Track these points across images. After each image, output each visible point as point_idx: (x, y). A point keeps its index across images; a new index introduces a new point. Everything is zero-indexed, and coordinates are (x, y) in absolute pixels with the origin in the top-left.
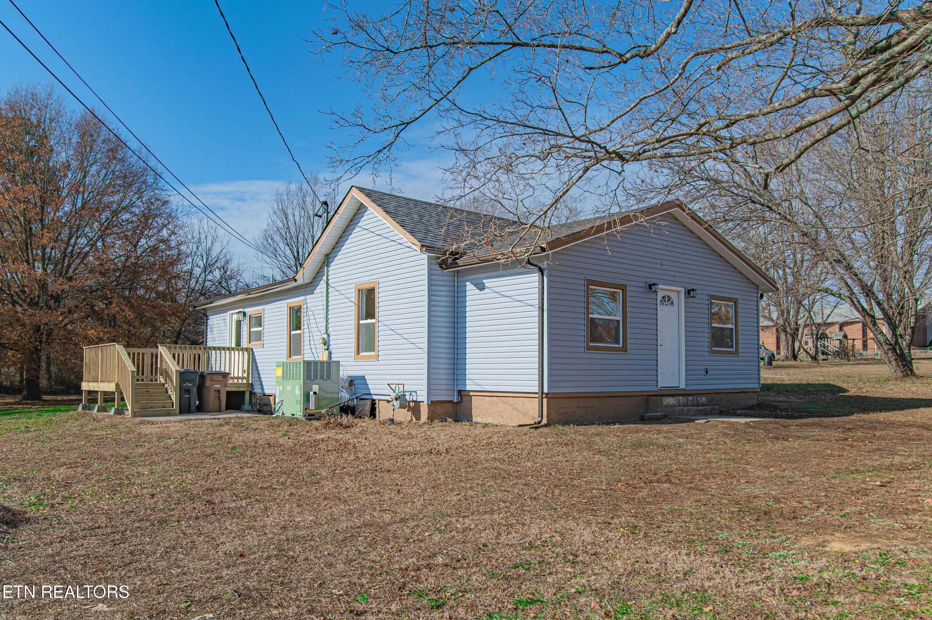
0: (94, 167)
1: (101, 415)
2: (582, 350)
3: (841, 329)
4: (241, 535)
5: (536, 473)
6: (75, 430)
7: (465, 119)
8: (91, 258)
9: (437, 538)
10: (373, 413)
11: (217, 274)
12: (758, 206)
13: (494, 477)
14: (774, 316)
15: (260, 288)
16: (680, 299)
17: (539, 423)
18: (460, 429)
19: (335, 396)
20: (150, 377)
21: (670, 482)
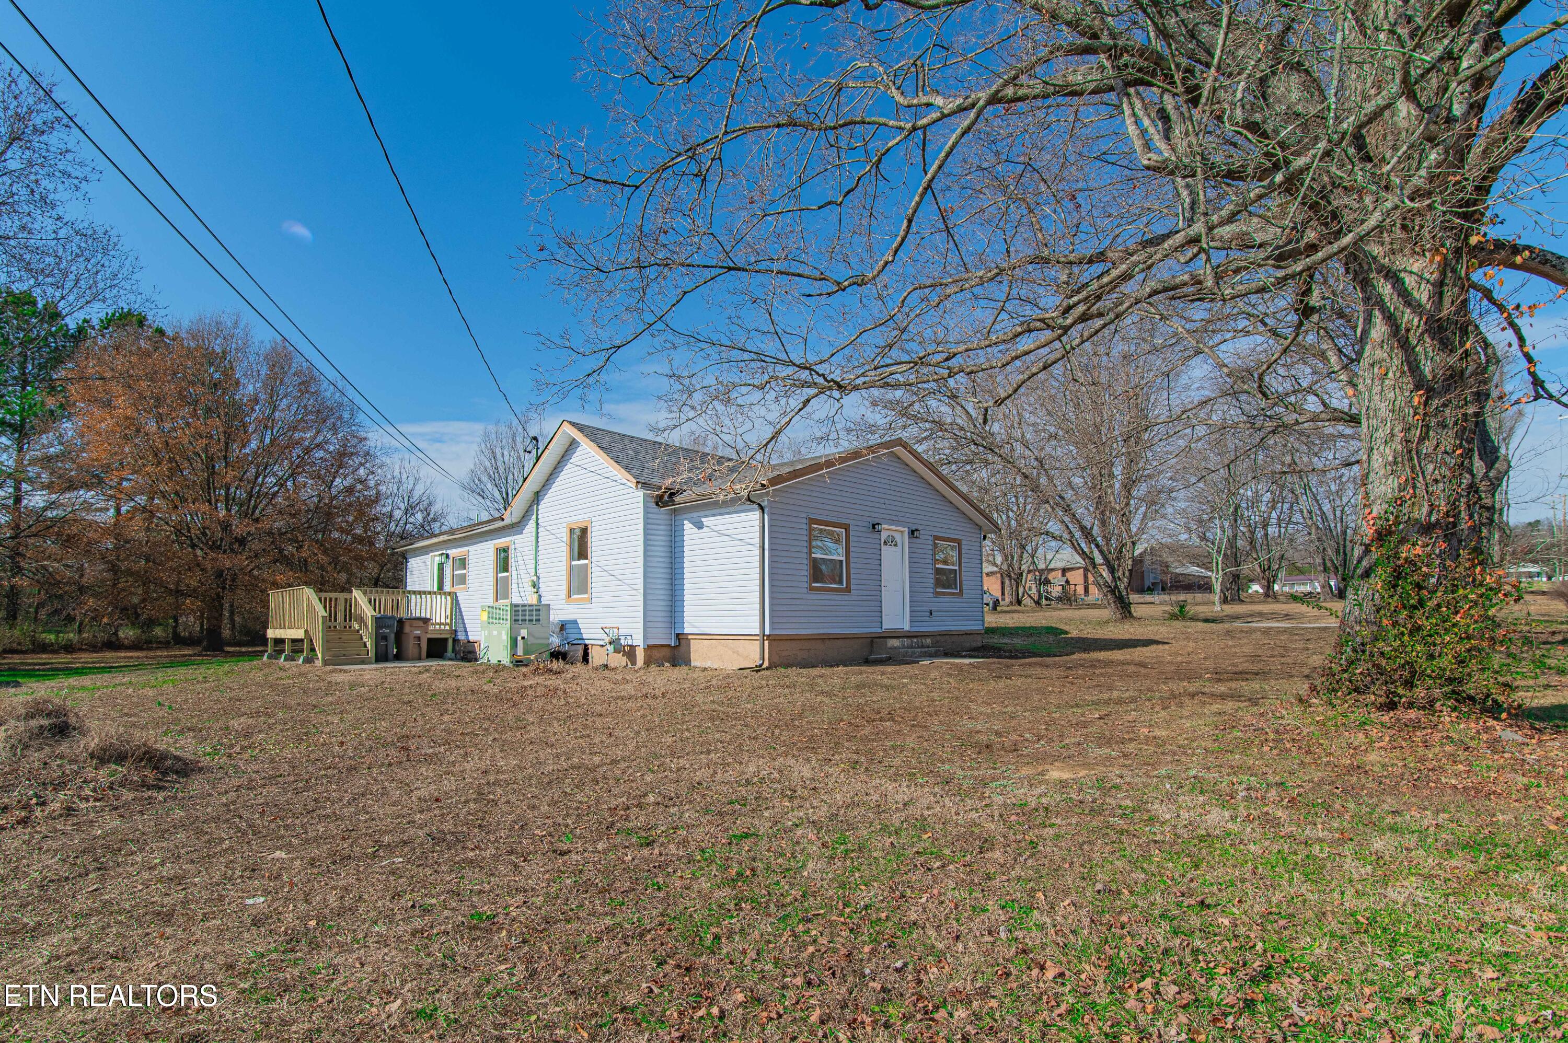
0: (285, 402)
1: (288, 664)
2: (805, 591)
3: (1063, 575)
4: (438, 780)
5: (757, 714)
6: (259, 678)
7: (679, 341)
8: (280, 500)
9: (649, 778)
10: (585, 659)
11: (419, 516)
12: (981, 449)
13: (712, 719)
14: (999, 560)
15: (463, 528)
16: (903, 539)
17: (761, 666)
18: (678, 673)
19: (545, 642)
20: (343, 624)
21: (894, 721)
